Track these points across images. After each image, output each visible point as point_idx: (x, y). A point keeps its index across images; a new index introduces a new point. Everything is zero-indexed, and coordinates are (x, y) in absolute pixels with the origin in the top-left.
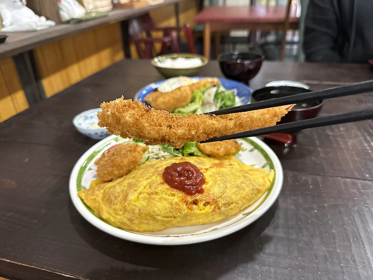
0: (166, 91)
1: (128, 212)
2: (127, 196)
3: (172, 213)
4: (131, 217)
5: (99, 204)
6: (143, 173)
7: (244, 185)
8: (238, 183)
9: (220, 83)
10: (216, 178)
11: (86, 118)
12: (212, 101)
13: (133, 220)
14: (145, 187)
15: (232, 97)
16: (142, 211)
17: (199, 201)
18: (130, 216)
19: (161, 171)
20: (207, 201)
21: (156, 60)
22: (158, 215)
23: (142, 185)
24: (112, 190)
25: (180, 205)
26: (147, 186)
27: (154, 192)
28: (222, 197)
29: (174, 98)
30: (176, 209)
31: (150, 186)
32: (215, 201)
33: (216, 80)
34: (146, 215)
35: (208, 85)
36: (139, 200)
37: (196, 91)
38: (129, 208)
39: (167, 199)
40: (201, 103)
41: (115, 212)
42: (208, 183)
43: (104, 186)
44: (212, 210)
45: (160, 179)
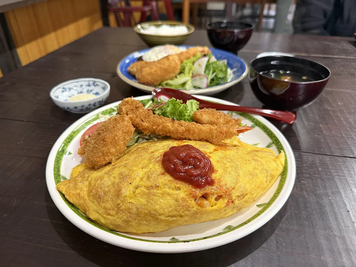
0: (152, 60)
1: (123, 212)
2: (120, 191)
3: (179, 211)
4: (127, 217)
5: (85, 200)
6: (137, 160)
7: (257, 171)
8: (251, 169)
9: (210, 52)
10: (225, 164)
11: (64, 90)
12: (203, 73)
13: (129, 221)
14: (142, 179)
15: (224, 69)
16: (140, 210)
17: (210, 195)
18: (125, 217)
19: (158, 157)
20: (220, 195)
21: (139, 27)
22: (160, 215)
23: (138, 176)
24: (98, 182)
25: (187, 202)
26: (144, 177)
27: (155, 186)
28: (236, 188)
29: (161, 68)
30: (183, 206)
31: (148, 178)
32: (227, 193)
33: (206, 49)
34: (146, 214)
35: (199, 55)
36: (136, 196)
37: (185, 61)
38: (123, 207)
39: (172, 194)
40: (191, 75)
41: (106, 212)
42: (217, 171)
43: (88, 177)
44: (225, 204)
45: (158, 168)
